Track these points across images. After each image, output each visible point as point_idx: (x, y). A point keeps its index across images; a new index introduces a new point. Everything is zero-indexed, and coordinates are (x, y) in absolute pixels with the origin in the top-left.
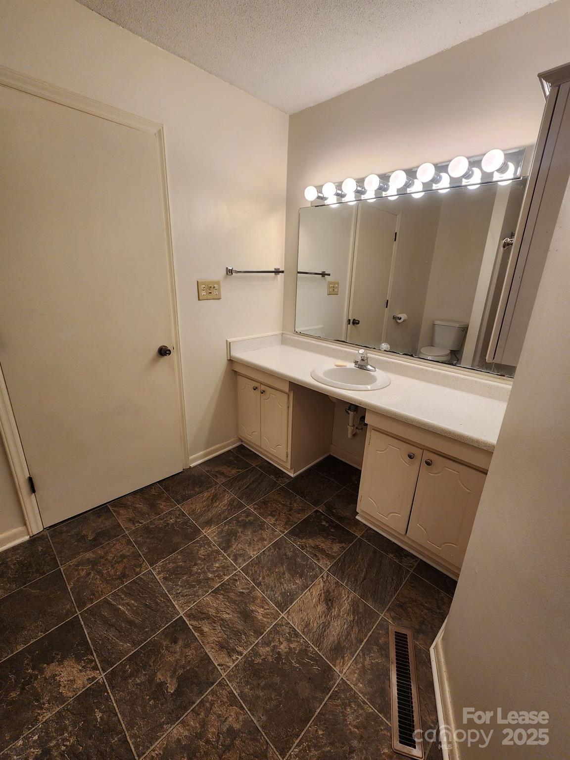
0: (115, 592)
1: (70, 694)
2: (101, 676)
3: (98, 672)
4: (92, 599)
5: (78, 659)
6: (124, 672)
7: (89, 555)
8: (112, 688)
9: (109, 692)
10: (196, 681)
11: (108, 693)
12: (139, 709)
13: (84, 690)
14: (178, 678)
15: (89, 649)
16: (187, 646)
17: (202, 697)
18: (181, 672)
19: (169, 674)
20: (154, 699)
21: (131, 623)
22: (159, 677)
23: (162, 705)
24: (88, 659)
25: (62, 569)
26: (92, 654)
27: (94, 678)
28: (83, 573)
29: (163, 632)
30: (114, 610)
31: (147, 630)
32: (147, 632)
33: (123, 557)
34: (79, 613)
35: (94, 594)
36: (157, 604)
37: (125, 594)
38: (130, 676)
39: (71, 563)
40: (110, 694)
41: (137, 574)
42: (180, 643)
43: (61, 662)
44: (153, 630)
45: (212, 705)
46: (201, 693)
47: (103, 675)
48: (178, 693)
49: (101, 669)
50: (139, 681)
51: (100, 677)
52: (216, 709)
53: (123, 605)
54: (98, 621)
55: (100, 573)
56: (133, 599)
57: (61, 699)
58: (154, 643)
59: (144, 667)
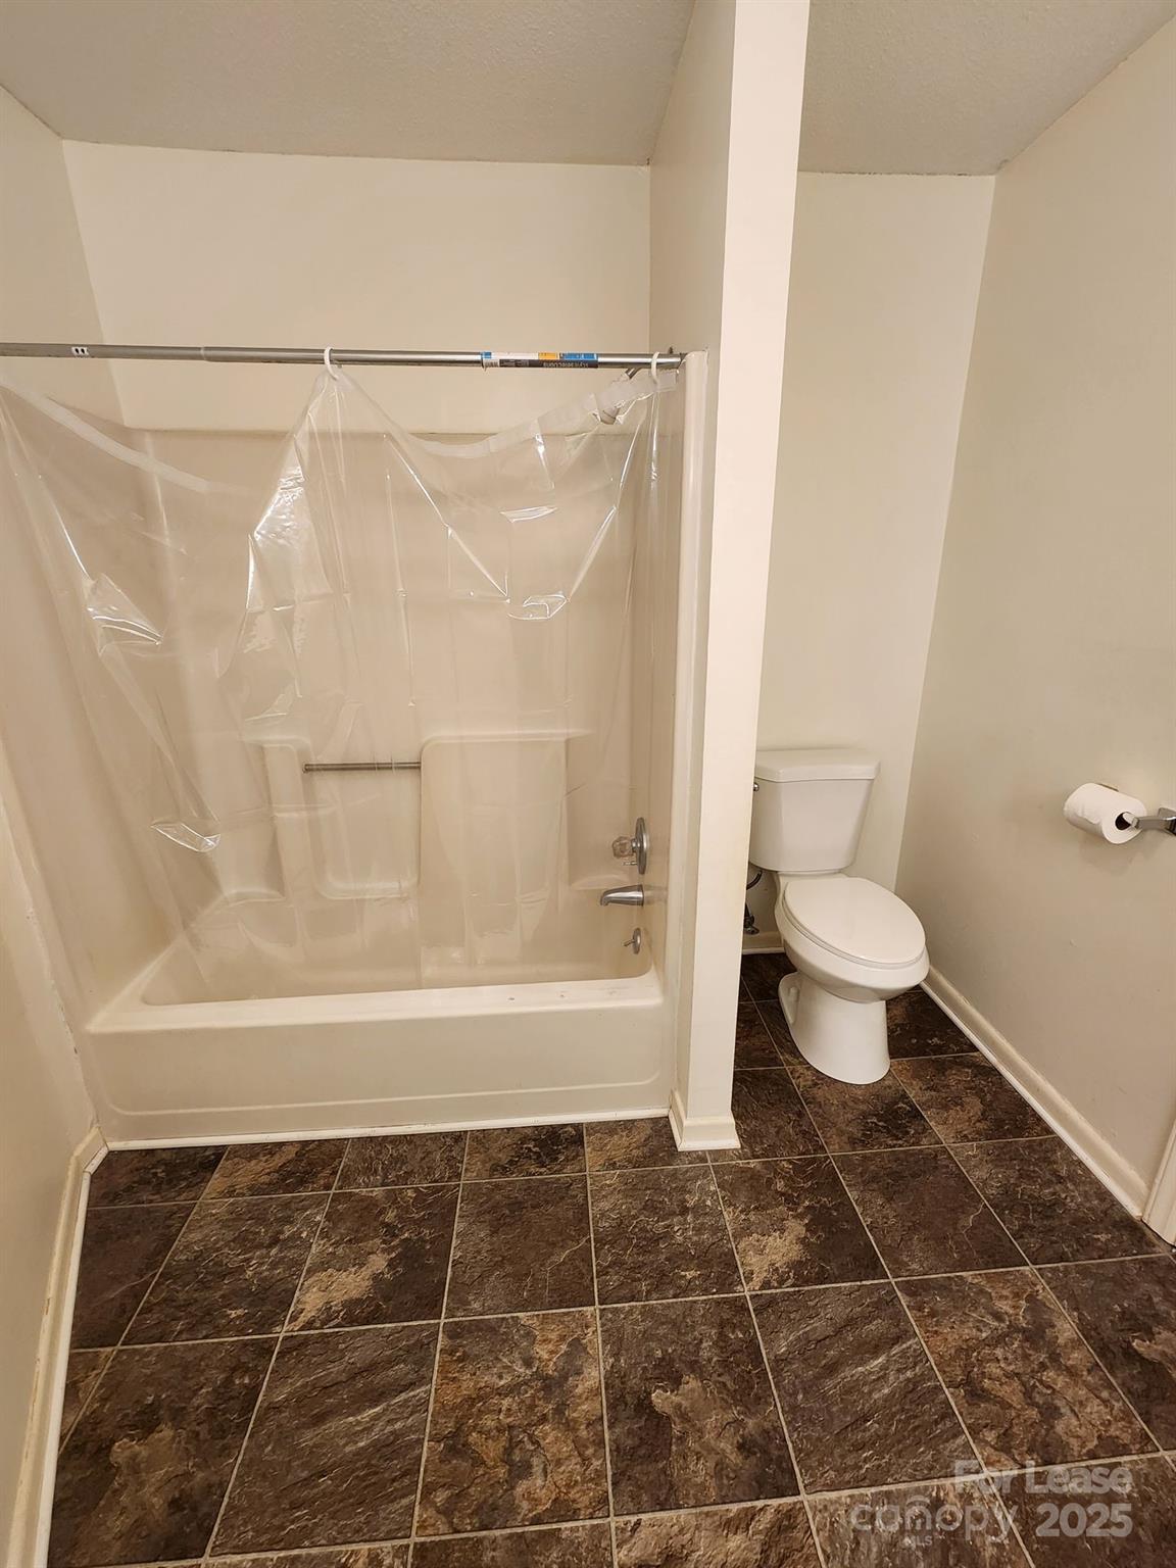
0: (928, 1360)
1: (742, 1245)
2: (746, 1291)
3: (757, 1288)
4: (920, 1309)
5: (796, 1266)
6: (734, 1327)
7: (1066, 1328)
8: (718, 1303)
9: (715, 1296)
10: (642, 1452)
11: (714, 1294)
12: (661, 1331)
13: (739, 1263)
14: (668, 1417)
15: (807, 1282)
16: (720, 1469)
17: (608, 1449)
18: (676, 1429)
19: (685, 1404)
20: (663, 1359)
21: (832, 1369)
22: (691, 1383)
23: (644, 1369)
24: (789, 1277)
25: (1027, 1268)
26: (793, 1286)
27: (749, 1279)
28: (1004, 1306)
29: (777, 1429)
30: (877, 1346)
31: (800, 1397)
32: (795, 1394)
33: (1050, 1413)
34: (893, 1281)
35: (932, 1314)
36: (859, 1447)
37: (915, 1383)
38: (722, 1336)
39: (1044, 1289)
40: (711, 1297)
41: (975, 1431)
42: (734, 1458)
43: (802, 1241)
44: (793, 1410)
45: (585, 1461)
46: (617, 1449)
47: (747, 1294)
48: (644, 1406)
49: (759, 1293)
50: (704, 1345)
51: (746, 1289)
52: (573, 1465)
53: (884, 1368)
54: (859, 1309)
55: (999, 1340)
56: (892, 1394)
57: (744, 1231)
58: (763, 1399)
59: (724, 1363)
